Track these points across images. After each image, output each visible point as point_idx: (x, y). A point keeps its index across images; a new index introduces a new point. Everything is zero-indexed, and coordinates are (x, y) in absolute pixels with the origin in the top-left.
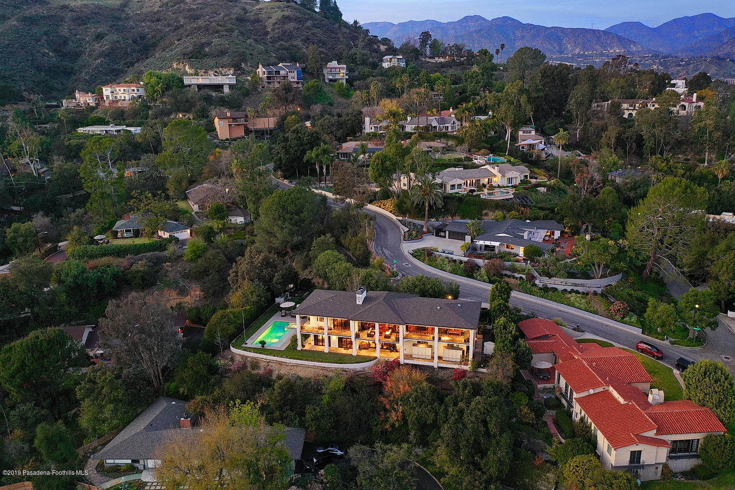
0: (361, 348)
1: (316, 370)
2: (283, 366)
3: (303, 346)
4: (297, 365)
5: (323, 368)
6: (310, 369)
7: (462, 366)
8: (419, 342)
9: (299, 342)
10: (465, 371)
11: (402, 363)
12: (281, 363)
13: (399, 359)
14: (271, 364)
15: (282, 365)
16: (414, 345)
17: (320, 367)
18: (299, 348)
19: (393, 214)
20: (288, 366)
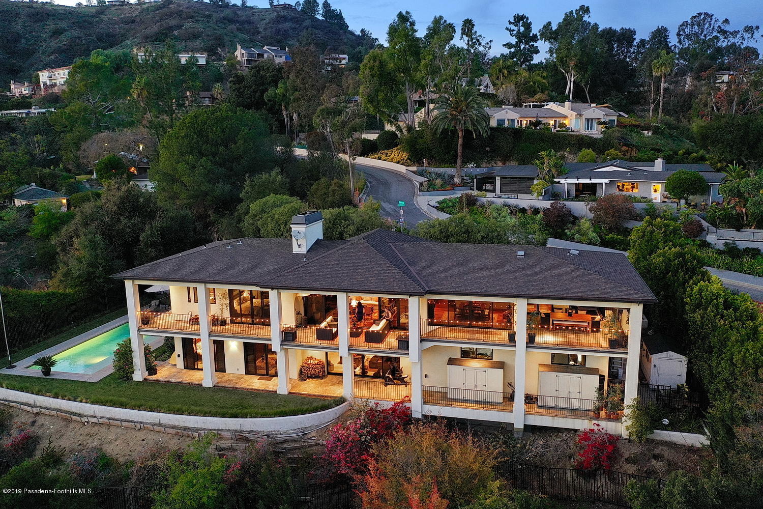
0: (304, 374)
1: (160, 438)
2: (72, 426)
4: (110, 423)
5: (183, 432)
6: (141, 435)
7: (603, 424)
8: (466, 354)
9: (138, 360)
10: (614, 440)
11: (417, 414)
12: (68, 418)
13: (407, 405)
14: (41, 420)
15: (70, 421)
16: (451, 361)
17: (173, 427)
18: (139, 375)
19: (402, 164)
20: (86, 424)
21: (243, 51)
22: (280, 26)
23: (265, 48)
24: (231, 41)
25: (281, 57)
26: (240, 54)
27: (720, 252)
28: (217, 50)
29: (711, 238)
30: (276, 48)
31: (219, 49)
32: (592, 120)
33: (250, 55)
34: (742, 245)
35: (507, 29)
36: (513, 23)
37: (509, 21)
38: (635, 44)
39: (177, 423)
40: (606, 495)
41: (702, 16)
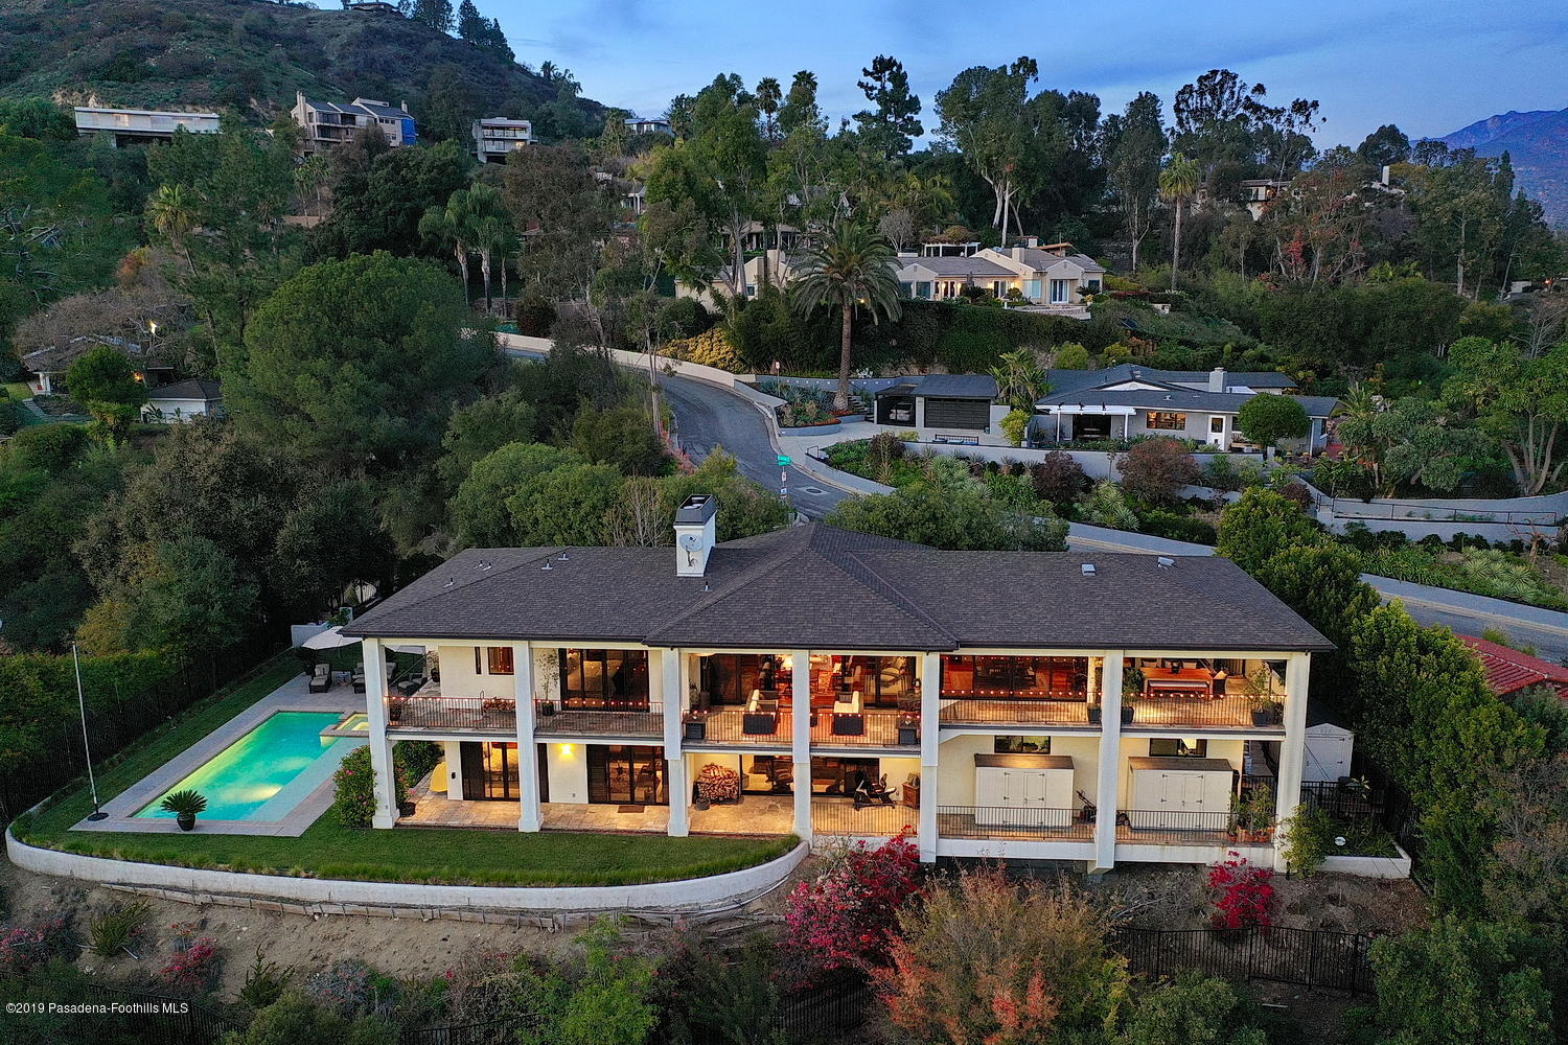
0: (703, 797)
1: (477, 932)
2: (286, 923)
3: (406, 808)
4: (367, 912)
5: (519, 919)
6: (440, 929)
7: (1245, 852)
8: (1003, 745)
9: (384, 788)
10: (1265, 875)
11: (927, 857)
12: (275, 909)
13: (911, 841)
14: (216, 917)
15: (282, 914)
16: (981, 760)
17: (498, 911)
18: (385, 817)
19: (723, 369)
20: (316, 917)
21: (311, 109)
22: (375, 51)
23: (357, 102)
24: (276, 84)
25: (393, 122)
26: (303, 112)
27: (1342, 540)
28: (250, 103)
29: (1324, 515)
30: (381, 104)
31: (253, 100)
32: (1061, 282)
33: (326, 117)
34: (1375, 527)
35: (861, 84)
36: (871, 74)
37: (865, 70)
38: (1101, 124)
39: (504, 904)
40: (1266, 968)
41: (1219, 77)
